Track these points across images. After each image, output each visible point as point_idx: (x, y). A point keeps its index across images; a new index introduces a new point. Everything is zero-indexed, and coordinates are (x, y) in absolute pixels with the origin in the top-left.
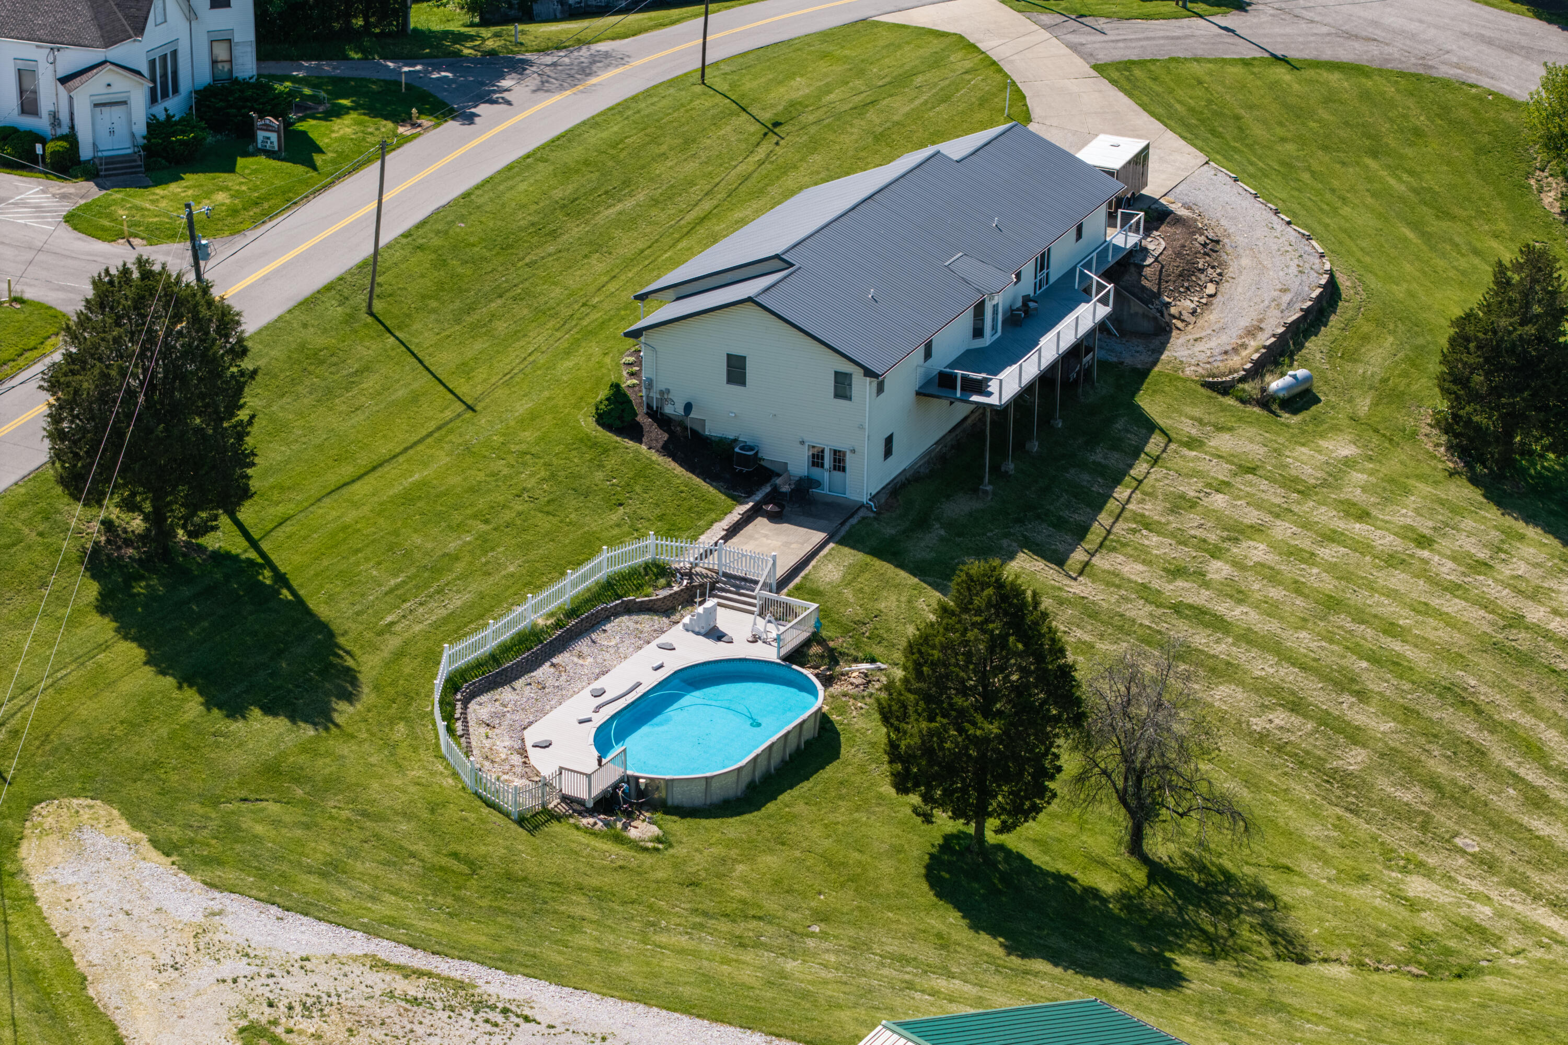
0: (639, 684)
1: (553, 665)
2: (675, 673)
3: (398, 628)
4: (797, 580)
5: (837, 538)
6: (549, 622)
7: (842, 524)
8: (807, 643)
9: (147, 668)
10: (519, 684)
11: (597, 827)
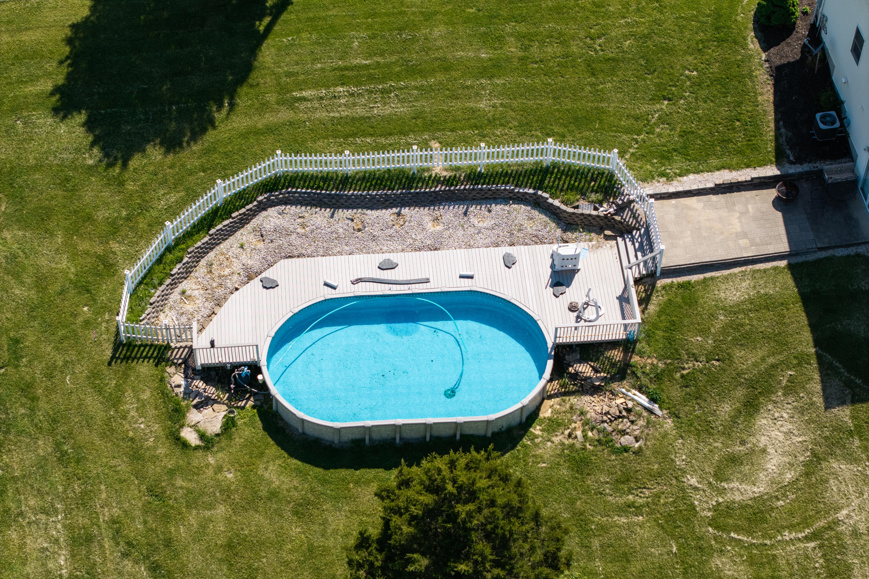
0: (427, 281)
1: (399, 214)
2: (471, 291)
3: (302, 106)
4: (694, 278)
5: (794, 260)
6: (445, 173)
7: (820, 249)
8: (613, 344)
9: (68, 29)
10: (342, 214)
11: (177, 390)
